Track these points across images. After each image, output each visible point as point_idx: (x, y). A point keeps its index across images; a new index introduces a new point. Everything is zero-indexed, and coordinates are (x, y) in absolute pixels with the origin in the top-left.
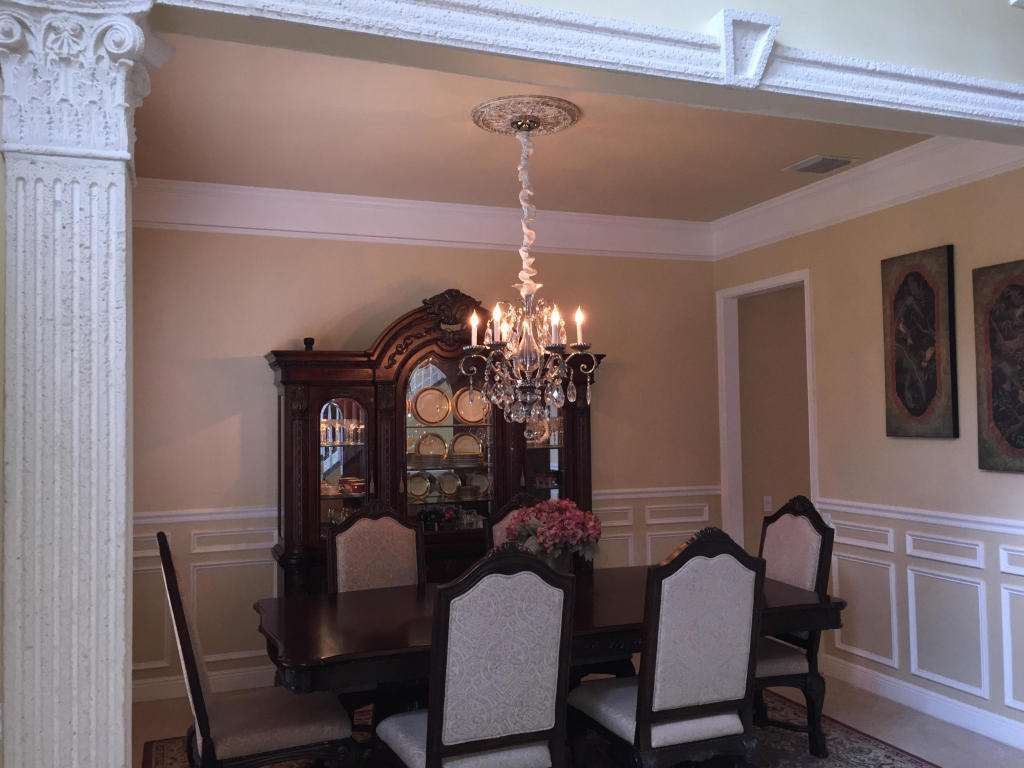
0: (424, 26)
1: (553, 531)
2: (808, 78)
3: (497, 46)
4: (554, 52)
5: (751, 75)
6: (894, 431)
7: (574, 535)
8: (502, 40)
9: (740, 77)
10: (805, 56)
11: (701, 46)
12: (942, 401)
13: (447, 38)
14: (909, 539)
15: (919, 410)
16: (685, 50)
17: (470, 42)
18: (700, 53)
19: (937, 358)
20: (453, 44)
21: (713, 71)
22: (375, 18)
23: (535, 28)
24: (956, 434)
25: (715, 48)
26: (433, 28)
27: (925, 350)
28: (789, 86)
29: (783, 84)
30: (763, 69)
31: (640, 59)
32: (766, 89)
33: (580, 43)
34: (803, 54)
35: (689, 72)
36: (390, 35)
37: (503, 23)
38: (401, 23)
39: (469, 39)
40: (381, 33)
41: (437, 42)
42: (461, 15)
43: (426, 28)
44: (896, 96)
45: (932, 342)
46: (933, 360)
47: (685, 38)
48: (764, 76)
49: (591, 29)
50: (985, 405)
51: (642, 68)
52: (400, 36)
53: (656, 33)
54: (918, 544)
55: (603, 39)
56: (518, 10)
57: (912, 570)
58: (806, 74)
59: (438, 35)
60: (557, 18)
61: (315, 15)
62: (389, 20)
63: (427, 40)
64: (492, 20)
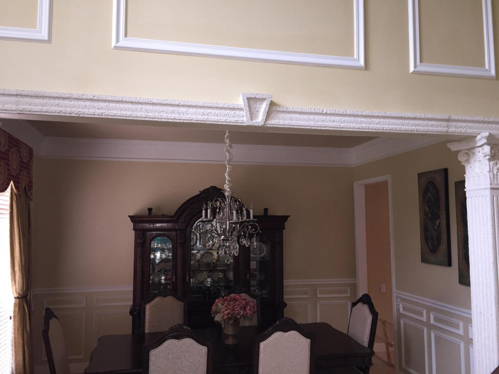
0: (97, 111)
1: (227, 312)
2: (291, 119)
3: (132, 117)
4: (160, 117)
5: (259, 120)
6: (424, 260)
7: (239, 314)
8: (134, 114)
9: (254, 121)
10: (288, 110)
11: (234, 109)
12: (443, 247)
13: (108, 115)
14: (432, 316)
15: (434, 250)
16: (226, 111)
17: (119, 116)
18: (233, 112)
19: (441, 225)
20: (111, 117)
21: (240, 119)
22: (73, 110)
23: (151, 107)
24: (450, 264)
25: (242, 109)
26: (101, 111)
27: (436, 220)
28: (280, 123)
29: (277, 123)
30: (265, 117)
31: (203, 117)
32: (269, 126)
33: (173, 112)
34: (287, 109)
35: (228, 121)
36: (81, 116)
37: (135, 106)
38: (86, 111)
39: (118, 115)
40: (77, 115)
41: (103, 117)
42: (115, 105)
43: (98, 112)
44: (339, 124)
45: (438, 217)
46: (439, 226)
47: (225, 106)
48: (266, 120)
49: (178, 106)
50: (461, 251)
51: (204, 121)
52: (85, 116)
53: (210, 105)
54: (436, 319)
55: (184, 109)
56: (141, 101)
57: (434, 333)
58: (289, 117)
59: (103, 114)
60: (161, 102)
61: (45, 111)
62: (80, 110)
63: (98, 117)
64: (130, 106)
